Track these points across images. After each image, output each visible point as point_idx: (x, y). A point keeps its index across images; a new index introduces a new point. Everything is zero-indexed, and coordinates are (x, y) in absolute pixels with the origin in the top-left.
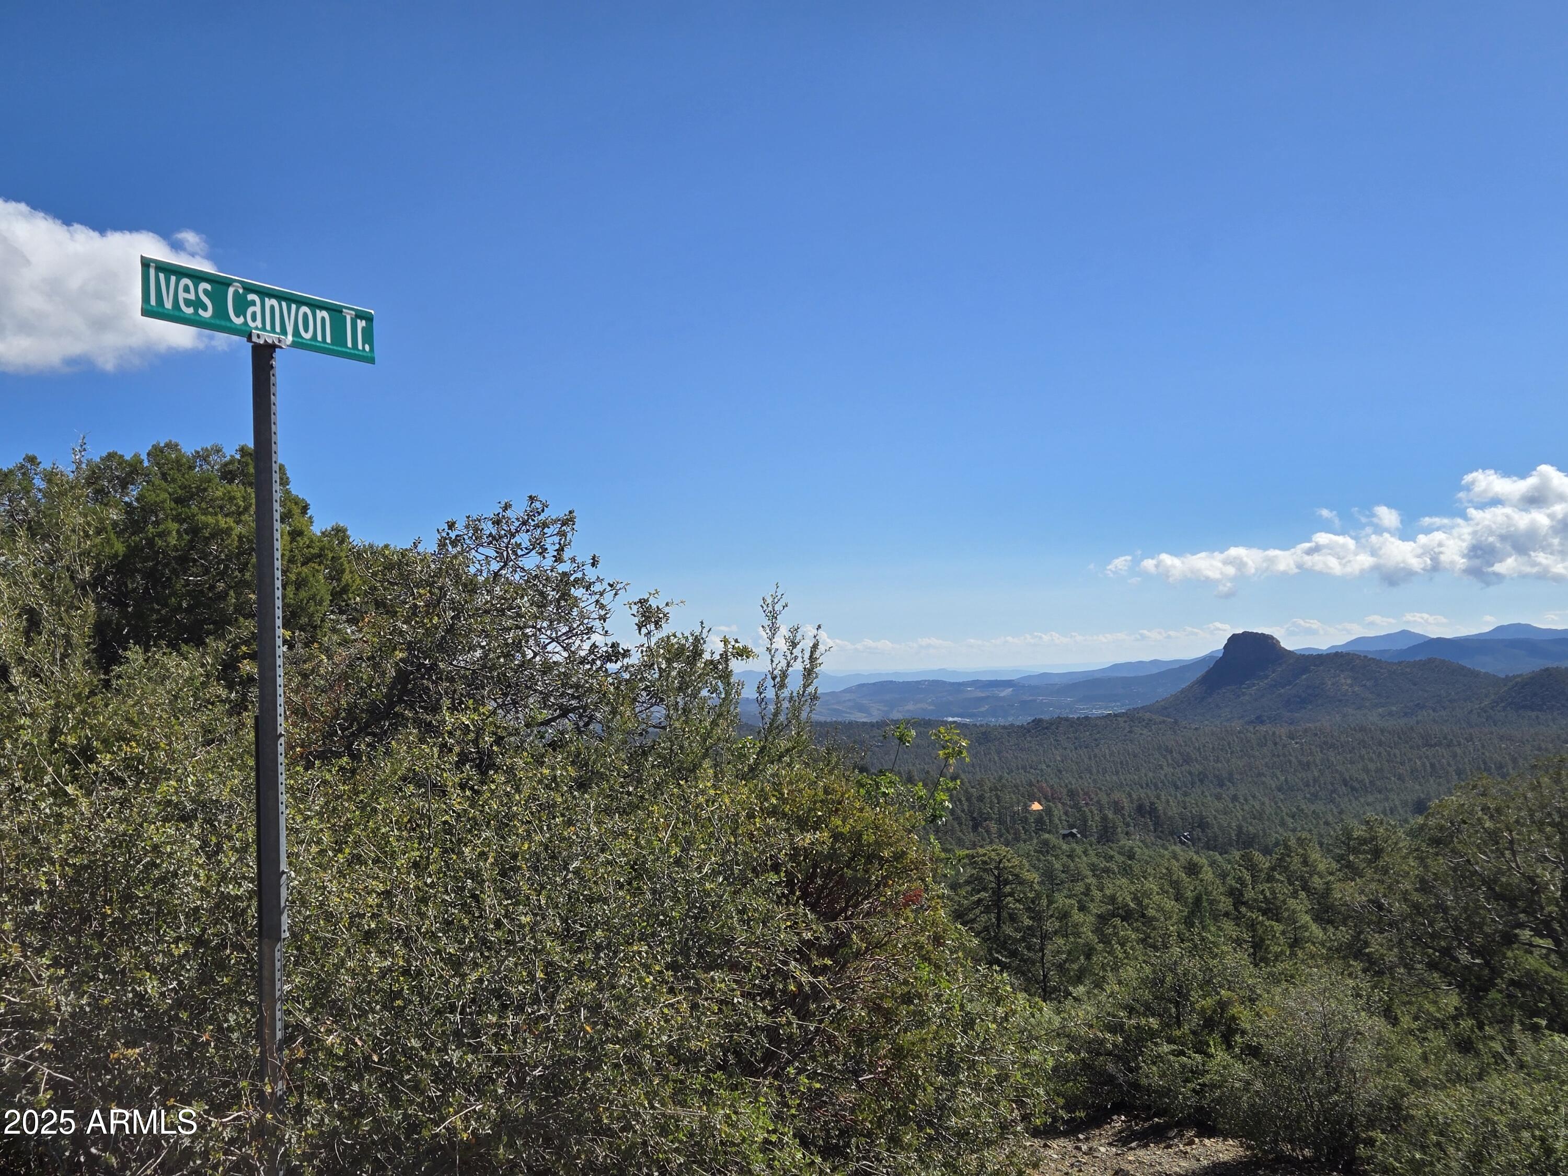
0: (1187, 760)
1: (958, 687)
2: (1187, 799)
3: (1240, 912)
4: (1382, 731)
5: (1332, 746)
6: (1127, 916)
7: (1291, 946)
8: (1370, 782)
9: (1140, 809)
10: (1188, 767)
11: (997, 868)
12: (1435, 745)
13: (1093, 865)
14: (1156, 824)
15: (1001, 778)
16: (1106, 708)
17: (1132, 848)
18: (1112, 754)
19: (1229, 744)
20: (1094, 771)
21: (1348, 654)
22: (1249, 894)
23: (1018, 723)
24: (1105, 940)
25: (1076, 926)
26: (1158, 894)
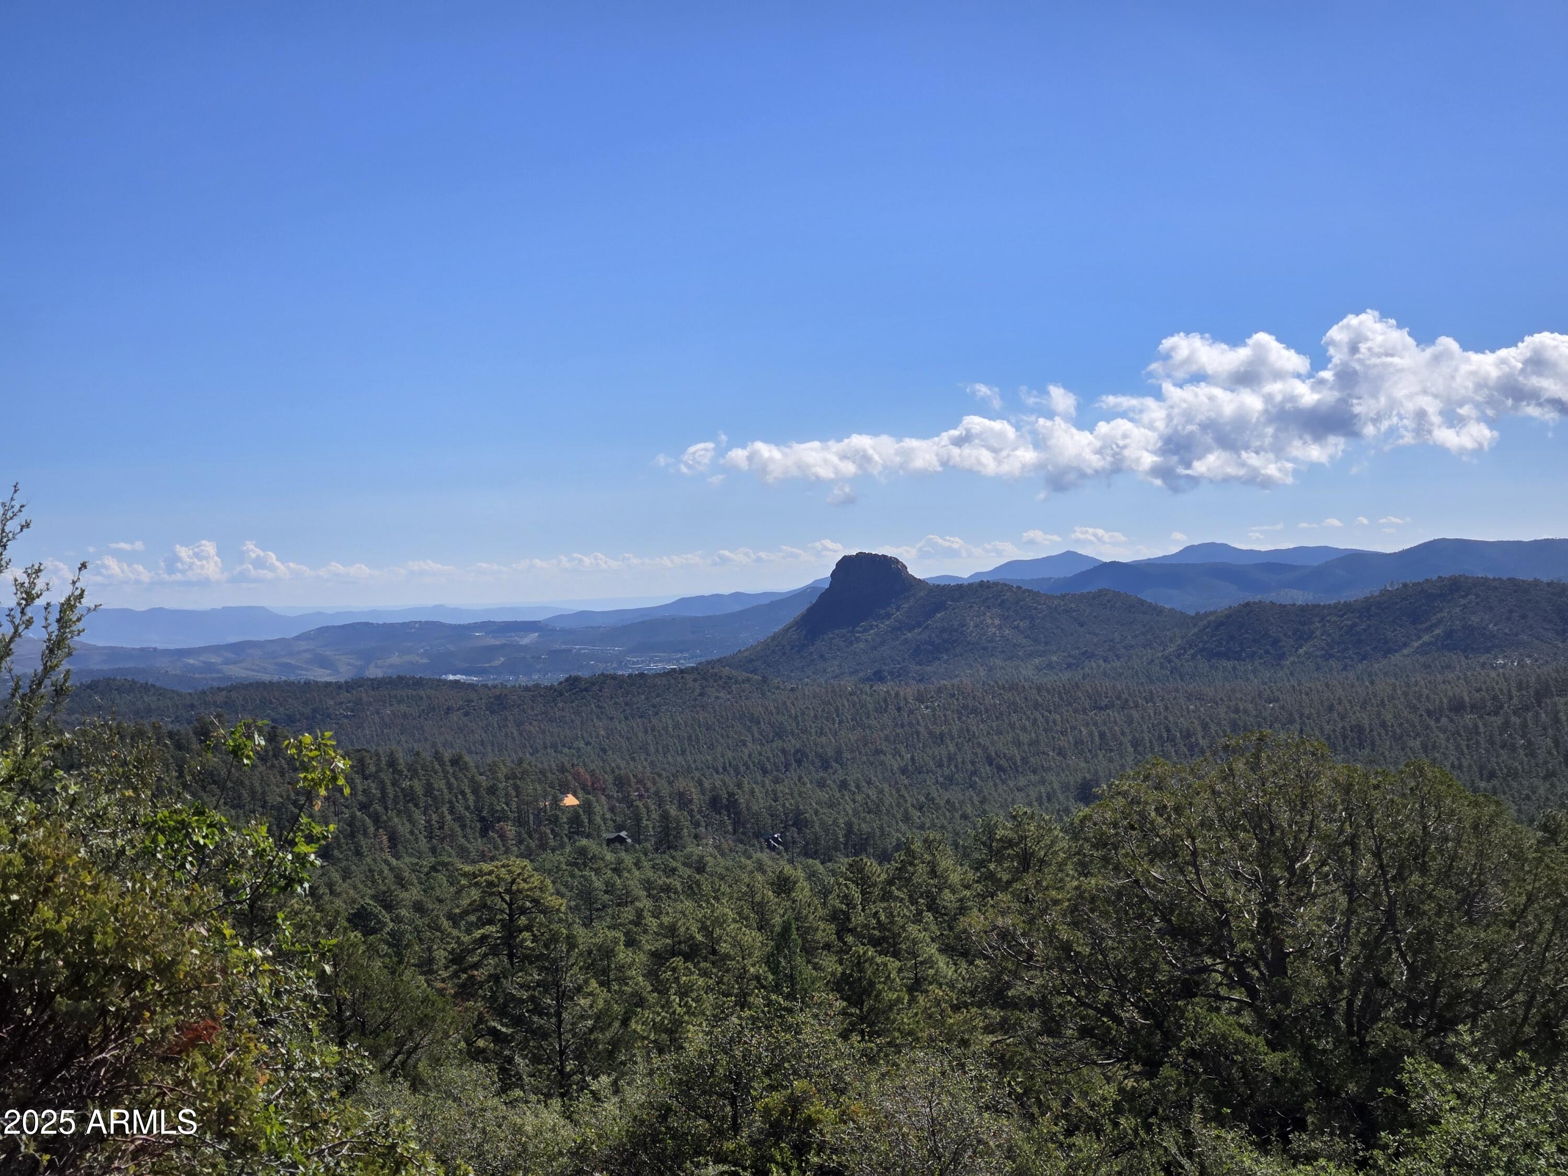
0: (780, 733)
1: (461, 631)
2: (779, 788)
3: (845, 943)
4: (1039, 689)
5: (975, 711)
6: (692, 953)
7: (911, 990)
8: (1023, 759)
9: (714, 802)
10: (780, 743)
11: (508, 891)
12: (1107, 707)
13: (648, 881)
14: (736, 823)
15: (521, 761)
16: (669, 661)
17: (701, 858)
18: (677, 726)
19: (837, 710)
20: (652, 749)
21: (996, 584)
22: (858, 919)
23: (547, 683)
24: (661, 989)
25: (621, 968)
26: (734, 921)
